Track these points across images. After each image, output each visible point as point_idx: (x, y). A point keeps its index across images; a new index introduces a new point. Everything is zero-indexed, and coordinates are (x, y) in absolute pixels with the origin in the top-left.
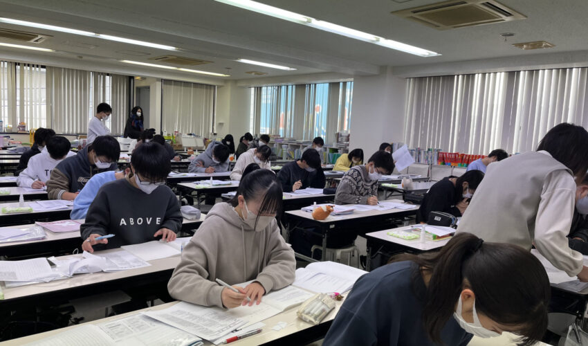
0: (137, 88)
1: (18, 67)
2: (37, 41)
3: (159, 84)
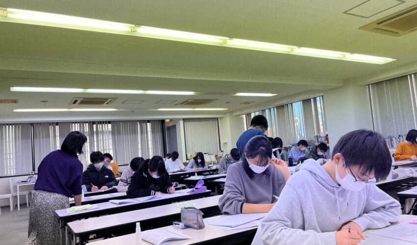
0: (167, 128)
1: (95, 126)
2: (107, 104)
3: (181, 122)
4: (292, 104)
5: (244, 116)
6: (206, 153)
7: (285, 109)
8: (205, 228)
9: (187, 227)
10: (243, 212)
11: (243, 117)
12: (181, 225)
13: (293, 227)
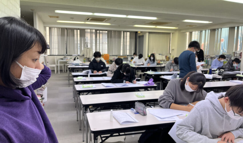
0: (139, 36)
1: (98, 31)
2: (105, 21)
3: (147, 34)
4: (221, 29)
5: (188, 33)
6: (160, 54)
7: (216, 32)
8: (147, 116)
9: (138, 113)
10: (170, 108)
11: (186, 34)
12: (135, 110)
13: (194, 131)
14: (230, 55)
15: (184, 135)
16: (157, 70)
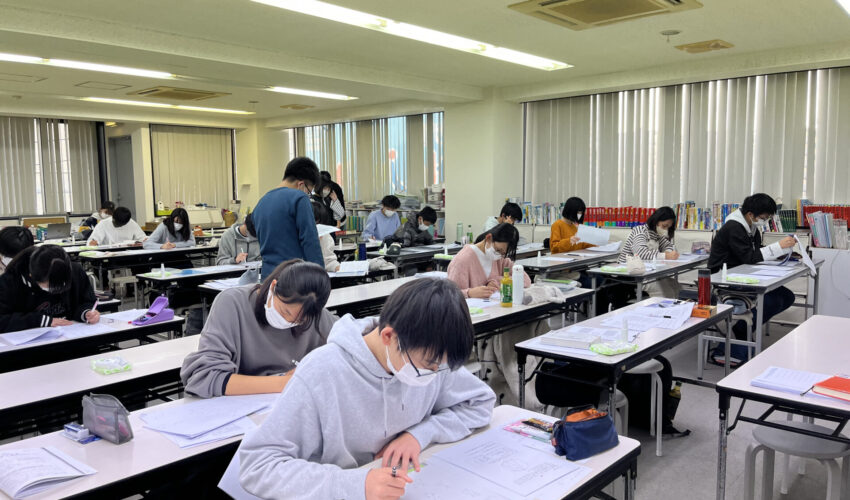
0: (109, 139)
3: (145, 132)
4: (386, 119)
5: (291, 131)
6: (201, 205)
7: (374, 127)
8: (133, 440)
9: (95, 436)
10: (226, 392)
11: (287, 134)
12: (82, 432)
13: (300, 456)
14: (416, 198)
15: (265, 480)
16: (193, 262)
